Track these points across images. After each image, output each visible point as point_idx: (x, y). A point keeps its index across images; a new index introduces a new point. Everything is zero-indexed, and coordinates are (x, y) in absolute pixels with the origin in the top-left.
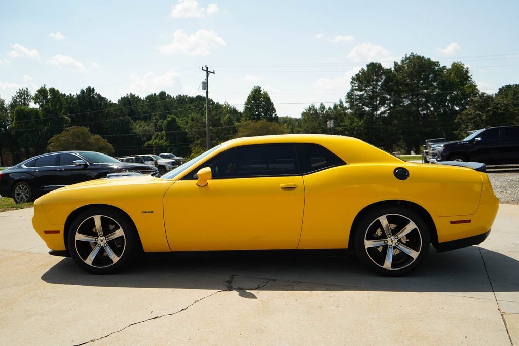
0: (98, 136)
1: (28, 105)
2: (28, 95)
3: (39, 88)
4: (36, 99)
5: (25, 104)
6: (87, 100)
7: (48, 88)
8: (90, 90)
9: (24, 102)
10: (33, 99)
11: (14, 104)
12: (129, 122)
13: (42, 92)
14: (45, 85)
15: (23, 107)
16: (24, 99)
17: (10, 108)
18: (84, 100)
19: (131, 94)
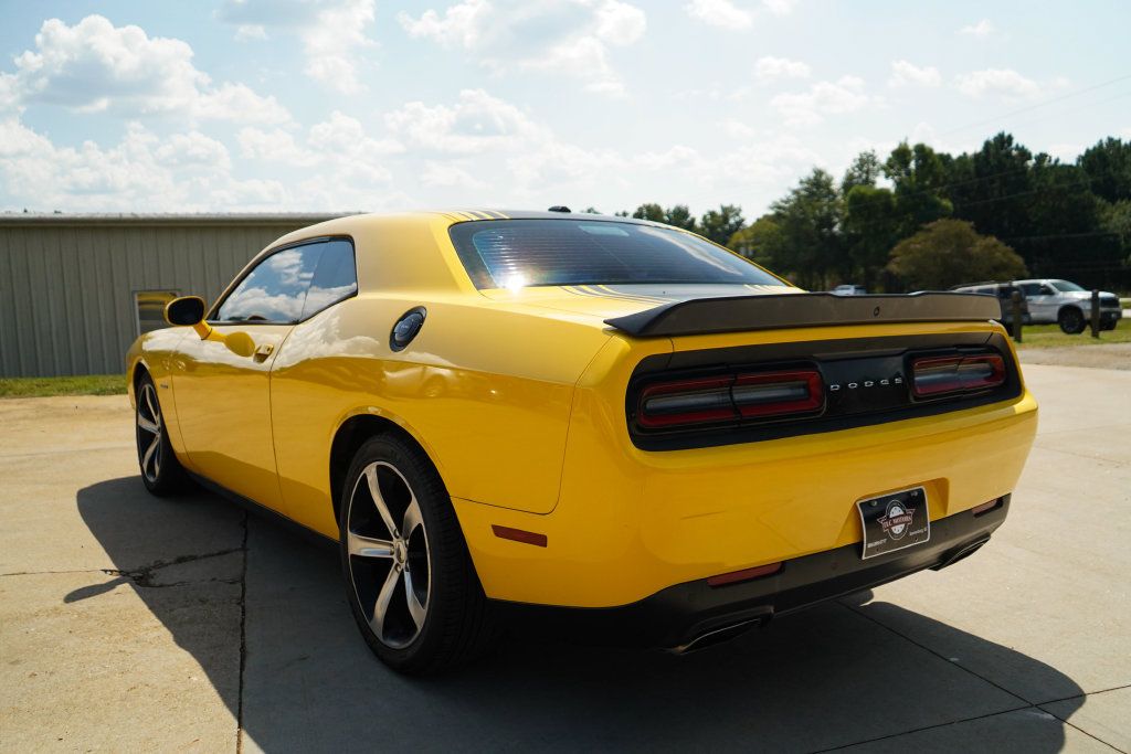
0: (994, 240)
1: (873, 183)
2: (874, 164)
3: (895, 146)
4: (889, 169)
5: (867, 181)
6: (993, 162)
7: (911, 145)
8: (1003, 141)
9: (867, 178)
10: (883, 168)
11: (849, 183)
12: (1092, 205)
13: (901, 155)
14: (906, 139)
15: (863, 189)
16: (867, 172)
17: (842, 191)
18: (989, 163)
19: (1110, 140)
